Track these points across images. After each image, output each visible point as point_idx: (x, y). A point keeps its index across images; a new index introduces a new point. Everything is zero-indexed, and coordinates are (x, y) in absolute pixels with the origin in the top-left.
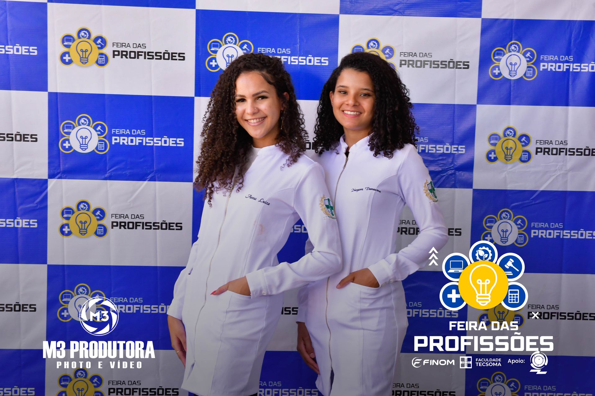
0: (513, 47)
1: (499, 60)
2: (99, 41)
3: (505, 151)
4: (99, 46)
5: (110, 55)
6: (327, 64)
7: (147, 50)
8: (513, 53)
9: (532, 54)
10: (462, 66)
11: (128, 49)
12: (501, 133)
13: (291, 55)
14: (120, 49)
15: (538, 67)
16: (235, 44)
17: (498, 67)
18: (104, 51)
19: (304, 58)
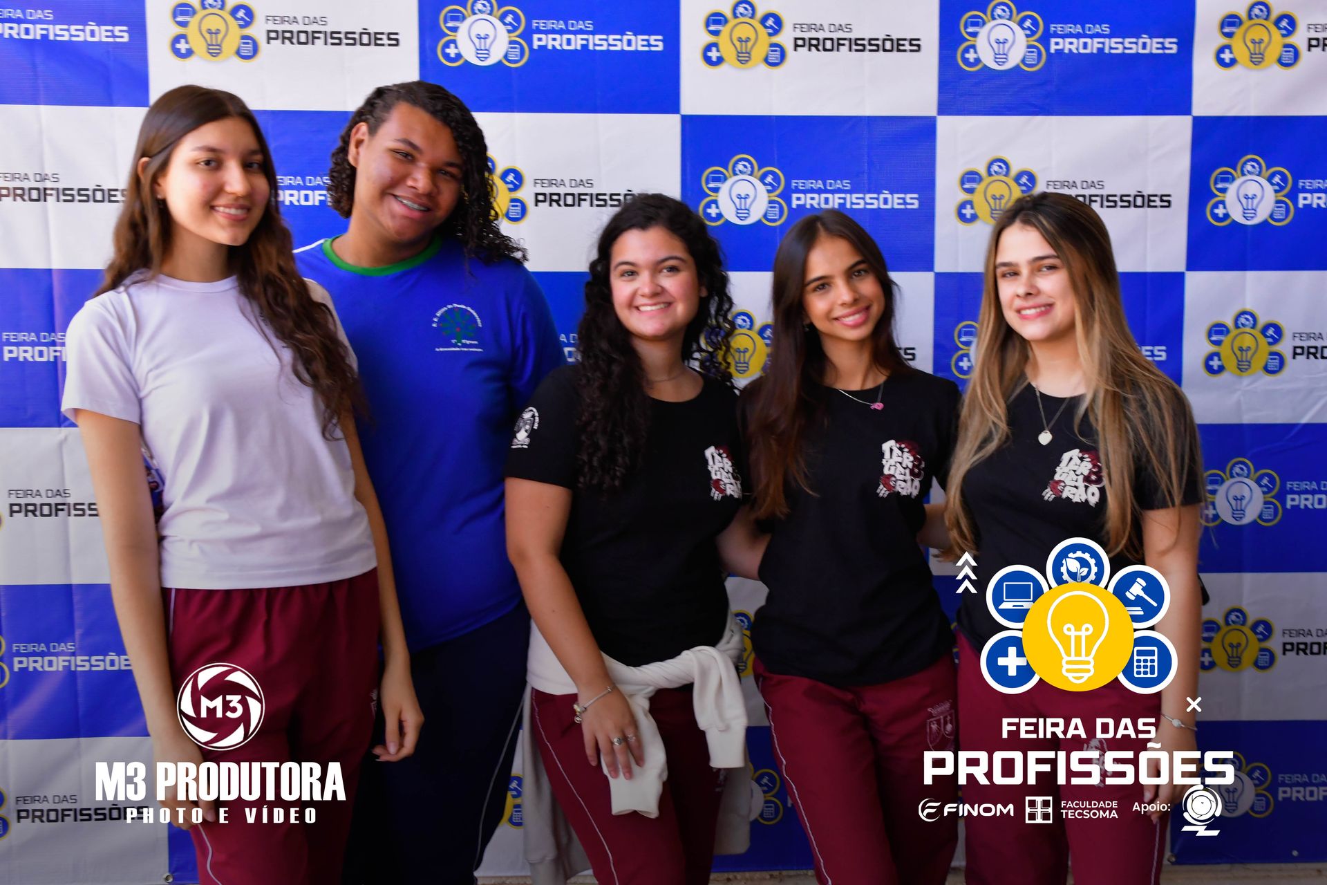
0: (1249, 167)
1: (1224, 191)
2: (511, 177)
3: (1238, 353)
4: (511, 186)
5: (530, 202)
6: (916, 206)
7: (594, 191)
8: (1249, 177)
9: (1284, 179)
10: (1158, 203)
11: (562, 190)
12: (1229, 322)
13: (850, 192)
14: (548, 191)
15: (1295, 202)
16: (751, 175)
17: (1223, 202)
18: (519, 194)
19: (875, 196)
